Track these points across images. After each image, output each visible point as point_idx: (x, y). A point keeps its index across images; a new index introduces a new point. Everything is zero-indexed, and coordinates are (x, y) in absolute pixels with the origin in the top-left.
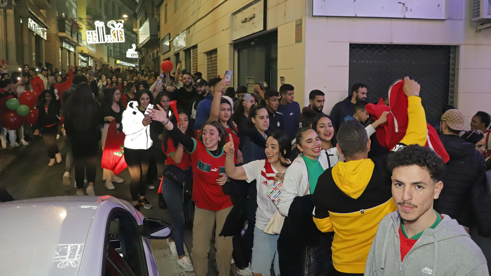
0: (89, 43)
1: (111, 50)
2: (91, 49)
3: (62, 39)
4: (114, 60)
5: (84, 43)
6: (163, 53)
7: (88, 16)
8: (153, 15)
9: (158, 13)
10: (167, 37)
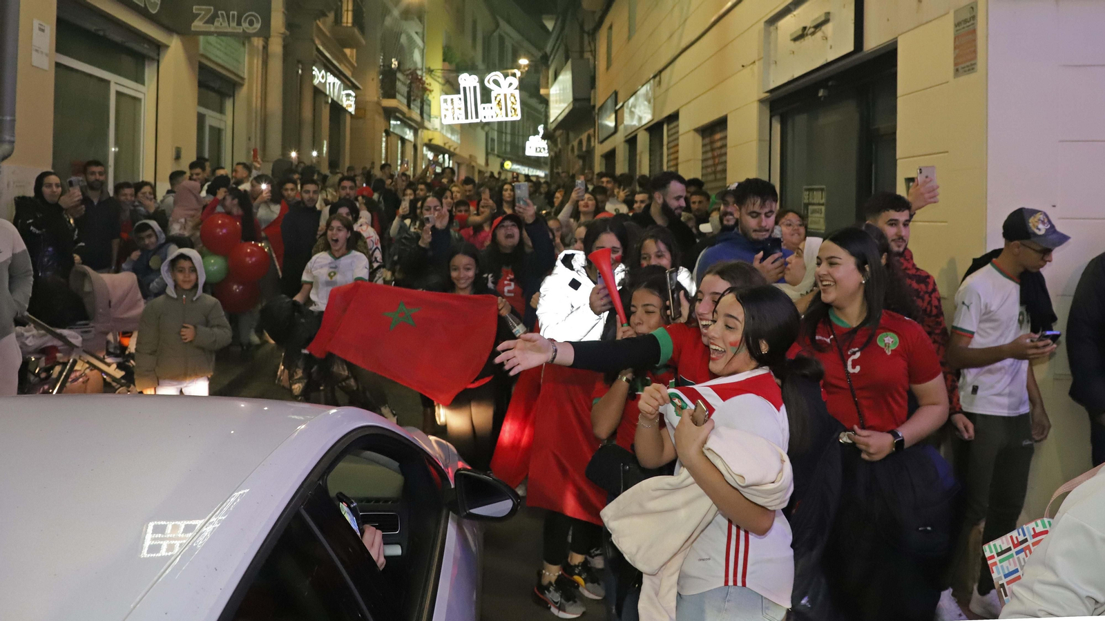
0: (446, 122)
1: (493, 140)
2: (449, 135)
3: (389, 113)
4: (499, 161)
5: (435, 123)
6: (601, 139)
7: (447, 63)
8: (582, 52)
9: (593, 48)
10: (610, 103)
